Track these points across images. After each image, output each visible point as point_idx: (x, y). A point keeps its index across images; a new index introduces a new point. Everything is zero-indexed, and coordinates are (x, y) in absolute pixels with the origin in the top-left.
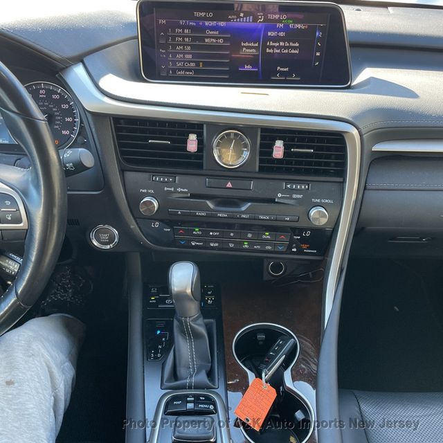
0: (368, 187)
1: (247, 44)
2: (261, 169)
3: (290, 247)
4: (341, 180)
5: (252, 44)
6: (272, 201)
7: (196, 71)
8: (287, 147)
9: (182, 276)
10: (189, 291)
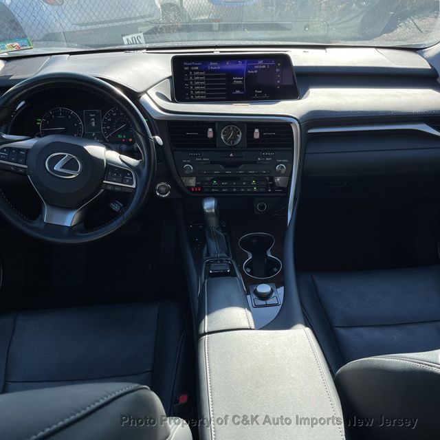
0: (307, 152)
1: (236, 78)
2: (248, 146)
3: (267, 189)
4: (291, 149)
5: (239, 78)
6: (255, 162)
7: (207, 96)
8: (261, 133)
9: (209, 205)
10: (213, 210)
